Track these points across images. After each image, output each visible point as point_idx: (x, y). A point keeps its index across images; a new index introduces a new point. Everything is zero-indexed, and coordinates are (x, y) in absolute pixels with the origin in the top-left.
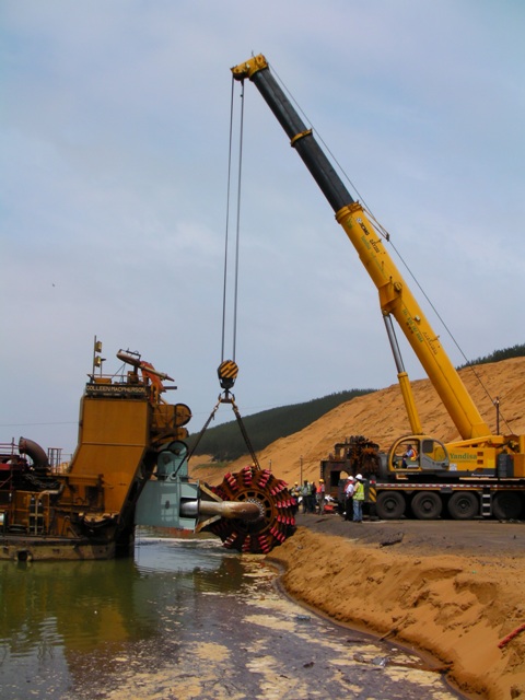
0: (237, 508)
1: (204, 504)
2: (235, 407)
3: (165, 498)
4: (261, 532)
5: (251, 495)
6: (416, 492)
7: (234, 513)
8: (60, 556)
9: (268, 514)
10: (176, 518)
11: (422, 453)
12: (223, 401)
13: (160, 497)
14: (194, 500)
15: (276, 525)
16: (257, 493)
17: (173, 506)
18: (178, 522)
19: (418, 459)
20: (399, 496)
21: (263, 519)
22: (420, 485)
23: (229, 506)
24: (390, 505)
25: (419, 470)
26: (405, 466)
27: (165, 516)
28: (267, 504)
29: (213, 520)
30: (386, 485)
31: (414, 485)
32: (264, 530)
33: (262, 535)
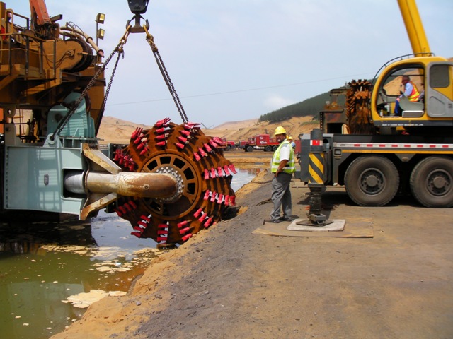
0: (137, 183)
1: (93, 177)
2: (149, 38)
4: (182, 215)
5: (165, 161)
6: (418, 158)
7: (132, 190)
9: (191, 188)
10: (59, 198)
11: (428, 88)
12: (130, 30)
14: (77, 172)
15: (204, 204)
16: (173, 157)
19: (423, 99)
20: (388, 164)
21: (184, 198)
22: (426, 146)
23: (124, 180)
24: (372, 180)
25: (424, 118)
26: (399, 112)
28: (188, 174)
29: (105, 200)
30: (364, 145)
31: (414, 146)
32: (186, 213)
33: (183, 219)
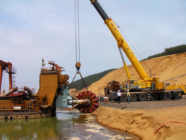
1: (74, 101)
2: (81, 75)
3: (63, 100)
5: (86, 98)
7: (82, 103)
8: (37, 117)
9: (91, 102)
10: (67, 105)
11: (131, 84)
12: (77, 73)
13: (62, 100)
14: (71, 100)
15: (93, 105)
16: (88, 97)
17: (66, 102)
18: (67, 106)
19: (130, 86)
21: (90, 104)
22: (131, 93)
23: (80, 101)
24: (123, 98)
25: (130, 89)
26: (127, 88)
27: (64, 105)
28: (91, 100)
29: (77, 105)
30: (122, 93)
32: (90, 107)
33: (90, 108)
